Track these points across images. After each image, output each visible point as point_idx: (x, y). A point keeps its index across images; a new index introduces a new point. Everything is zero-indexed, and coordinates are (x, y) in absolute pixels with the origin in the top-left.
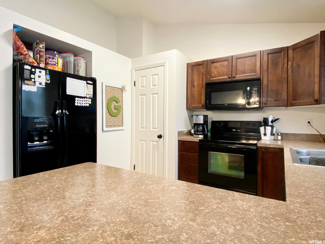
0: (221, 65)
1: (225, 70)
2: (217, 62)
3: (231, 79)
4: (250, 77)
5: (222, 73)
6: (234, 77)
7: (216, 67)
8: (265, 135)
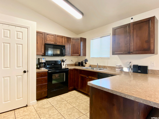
0: (51, 37)
1: (53, 39)
2: (49, 35)
3: (55, 44)
4: (60, 45)
5: (51, 40)
6: (56, 43)
7: (49, 37)
8: (63, 65)
